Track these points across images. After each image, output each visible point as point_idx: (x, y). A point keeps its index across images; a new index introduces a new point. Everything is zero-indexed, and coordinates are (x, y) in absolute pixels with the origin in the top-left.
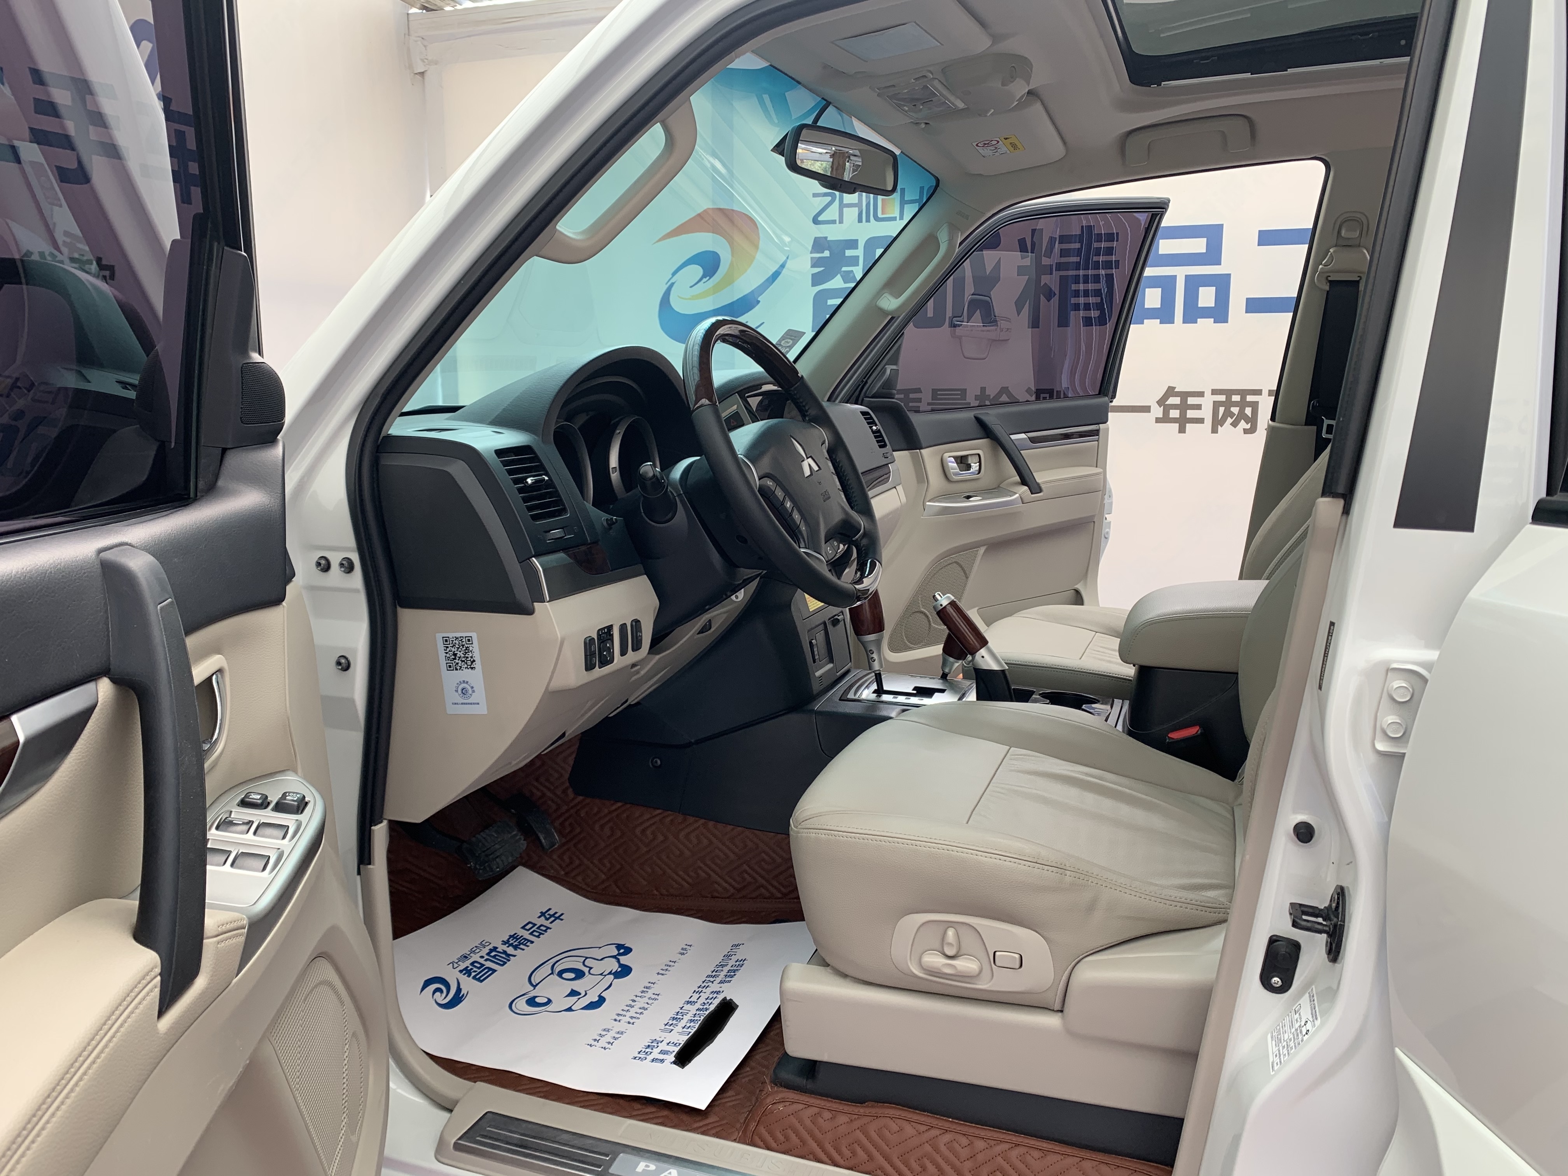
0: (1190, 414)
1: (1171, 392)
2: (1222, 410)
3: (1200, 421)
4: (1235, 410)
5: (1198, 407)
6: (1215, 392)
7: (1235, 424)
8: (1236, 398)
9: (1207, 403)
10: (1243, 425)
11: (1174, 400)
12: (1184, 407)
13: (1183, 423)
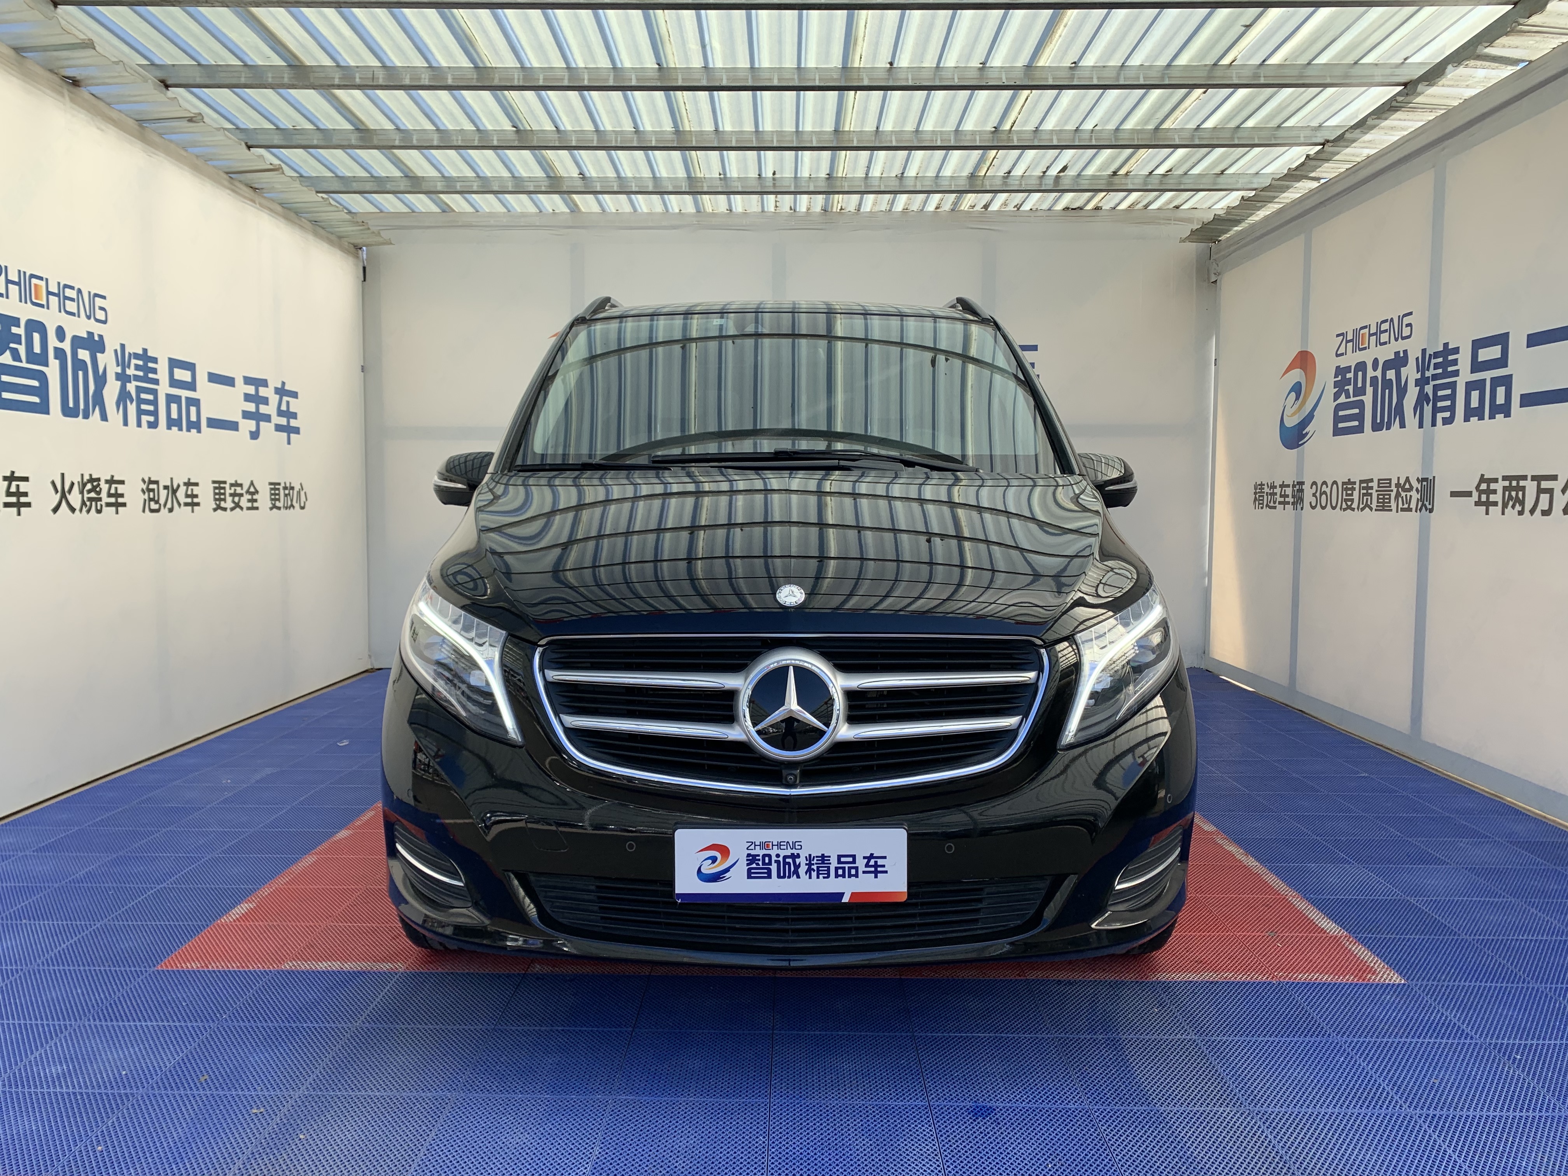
0: (1492, 498)
1: (1482, 479)
2: (1507, 493)
3: (1495, 504)
4: (1514, 494)
5: (1494, 492)
6: (1505, 478)
7: (1513, 507)
8: (1514, 483)
9: (1499, 486)
10: (1518, 508)
11: (1484, 486)
12: (1490, 492)
13: (1488, 504)
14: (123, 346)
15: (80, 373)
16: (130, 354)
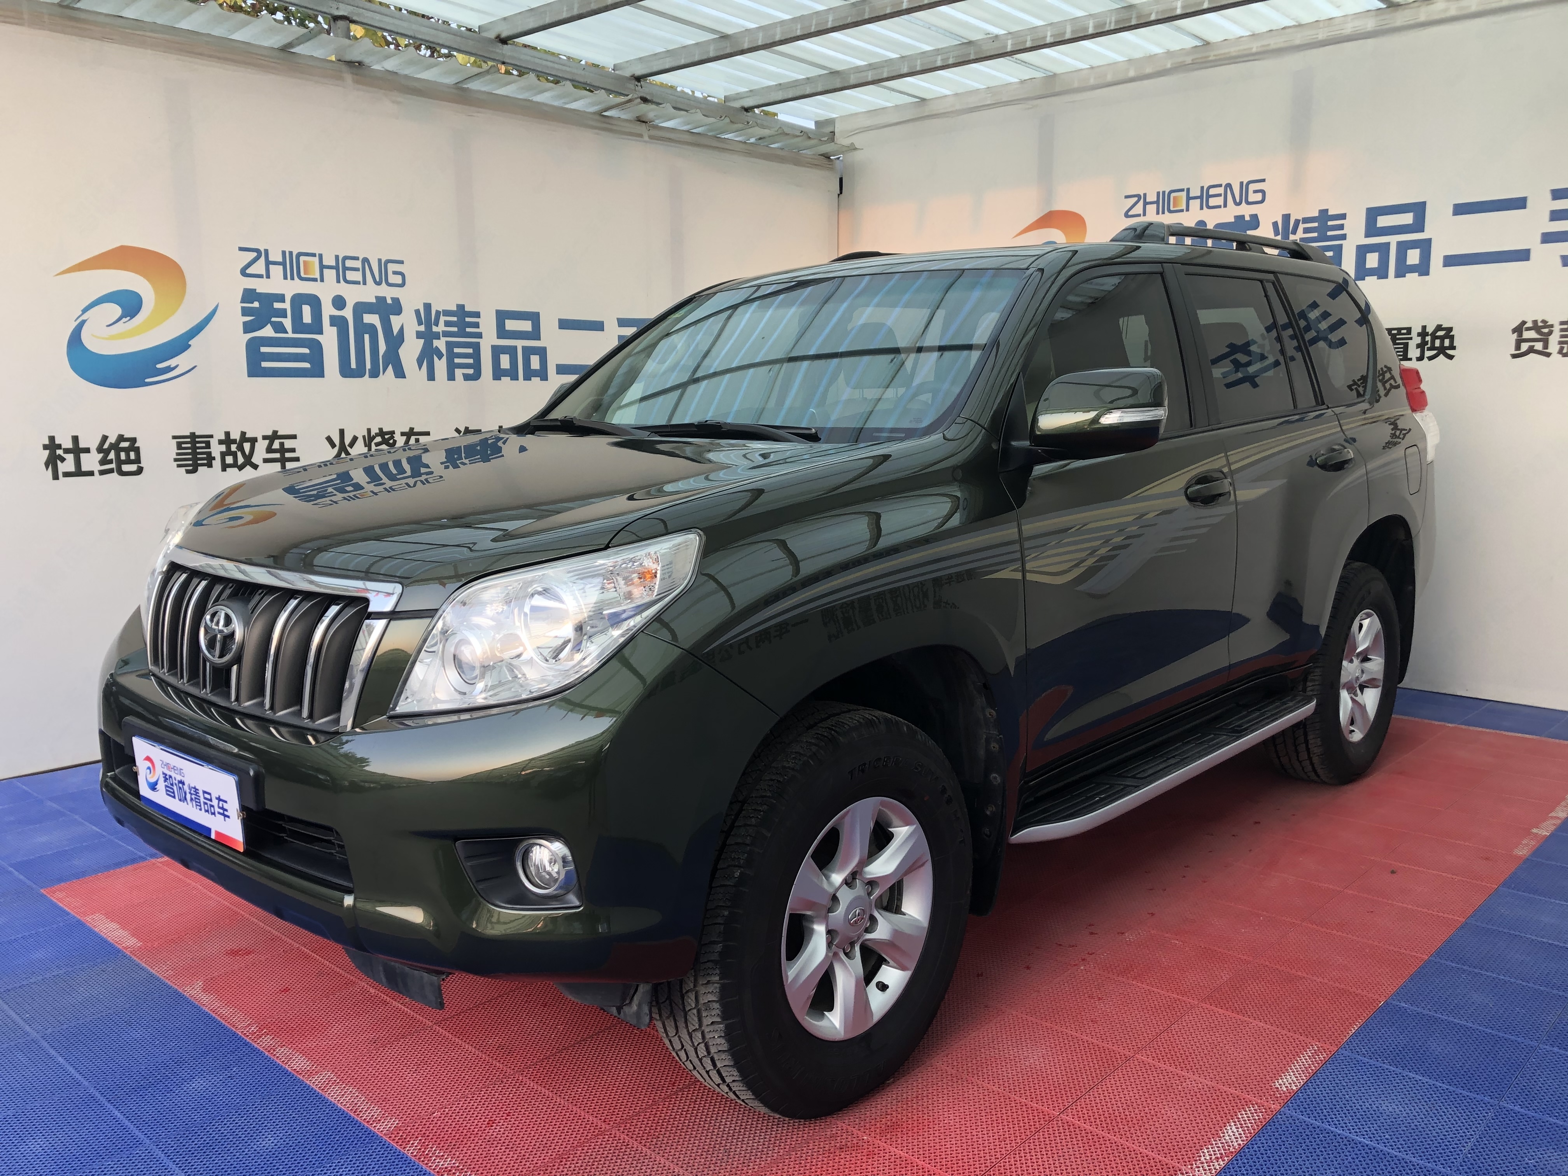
14: (428, 307)
15: (367, 337)
16: (438, 313)
